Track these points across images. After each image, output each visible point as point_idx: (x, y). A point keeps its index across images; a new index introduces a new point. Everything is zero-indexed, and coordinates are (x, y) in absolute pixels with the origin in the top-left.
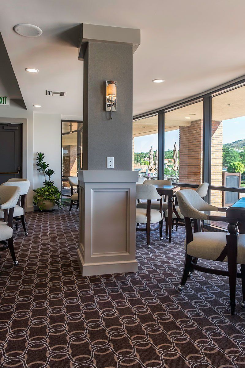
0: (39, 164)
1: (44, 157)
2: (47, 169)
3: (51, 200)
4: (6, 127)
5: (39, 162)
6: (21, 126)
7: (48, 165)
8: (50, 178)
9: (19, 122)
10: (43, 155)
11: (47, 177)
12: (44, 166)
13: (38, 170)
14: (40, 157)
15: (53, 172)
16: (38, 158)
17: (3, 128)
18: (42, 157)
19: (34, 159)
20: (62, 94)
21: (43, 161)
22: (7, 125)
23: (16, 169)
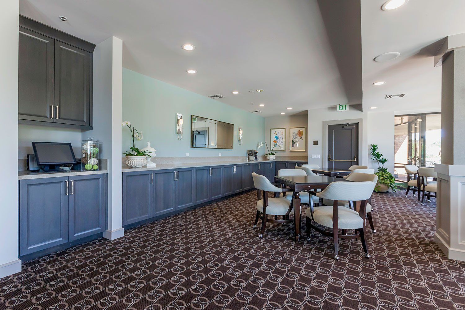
0: (373, 154)
1: (377, 148)
2: (381, 158)
3: (386, 184)
4: (345, 127)
5: (373, 152)
6: (357, 124)
7: (382, 154)
8: (383, 165)
9: (356, 122)
10: (376, 146)
11: (381, 164)
12: (378, 156)
13: (371, 158)
14: (374, 148)
15: (387, 161)
16: (372, 149)
17: (343, 127)
18: (376, 148)
19: (368, 150)
20: (402, 95)
21: (377, 151)
22: (346, 125)
23: (353, 157)
